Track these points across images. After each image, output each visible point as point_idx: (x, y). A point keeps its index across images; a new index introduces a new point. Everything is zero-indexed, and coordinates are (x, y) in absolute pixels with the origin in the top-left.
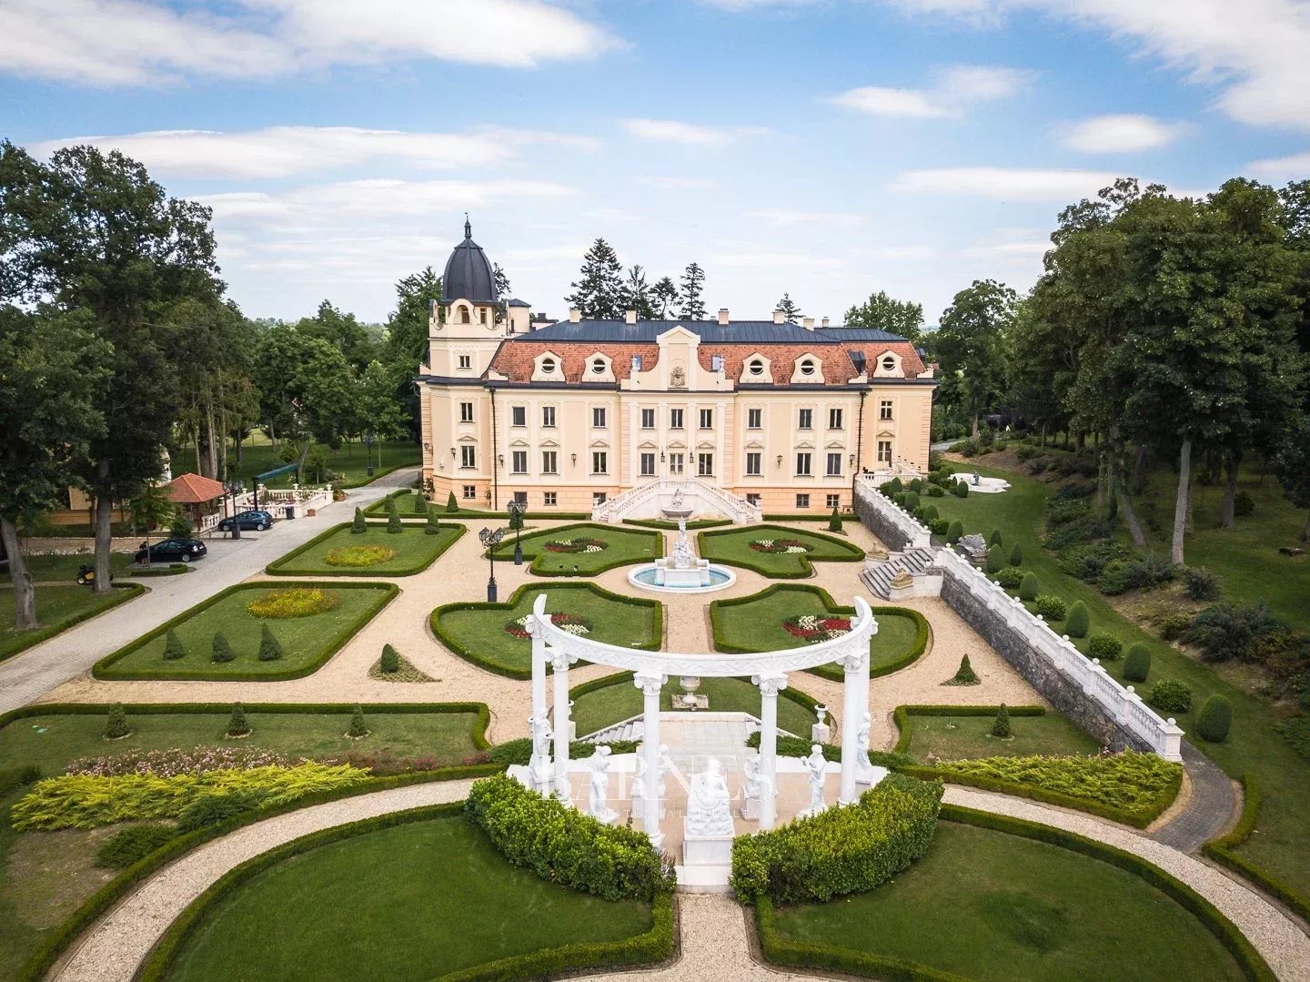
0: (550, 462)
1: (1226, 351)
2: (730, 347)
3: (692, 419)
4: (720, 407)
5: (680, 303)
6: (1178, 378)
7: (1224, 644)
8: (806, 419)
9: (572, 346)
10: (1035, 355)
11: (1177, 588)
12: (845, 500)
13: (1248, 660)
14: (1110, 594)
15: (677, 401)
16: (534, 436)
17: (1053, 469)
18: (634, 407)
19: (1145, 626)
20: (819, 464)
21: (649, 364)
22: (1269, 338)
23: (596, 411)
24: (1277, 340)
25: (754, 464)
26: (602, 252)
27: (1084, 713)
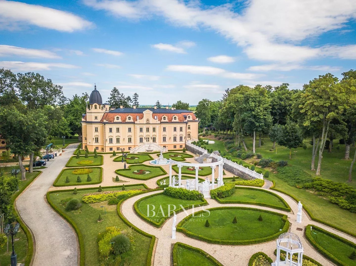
0: (118, 141)
1: (261, 116)
2: (158, 114)
3: (151, 130)
4: (157, 127)
5: (132, 102)
6: (253, 120)
7: (265, 165)
8: (175, 129)
9: (122, 114)
10: (223, 116)
11: (255, 157)
12: (184, 146)
13: (269, 167)
14: (243, 159)
15: (148, 126)
16: (114, 134)
17: (223, 138)
18: (138, 127)
19: (251, 164)
20: (178, 139)
21: (141, 118)
22: (267, 113)
23: (129, 128)
24: (268, 114)
25: (164, 139)
26: (115, 90)
27: (246, 177)
